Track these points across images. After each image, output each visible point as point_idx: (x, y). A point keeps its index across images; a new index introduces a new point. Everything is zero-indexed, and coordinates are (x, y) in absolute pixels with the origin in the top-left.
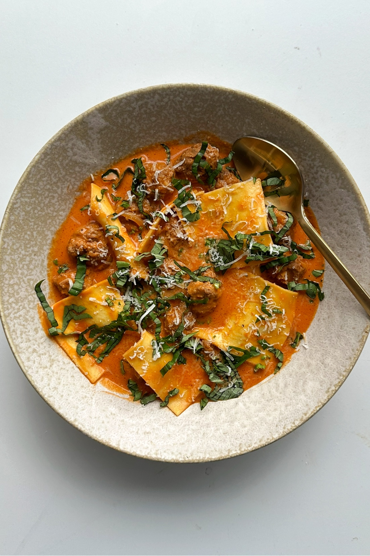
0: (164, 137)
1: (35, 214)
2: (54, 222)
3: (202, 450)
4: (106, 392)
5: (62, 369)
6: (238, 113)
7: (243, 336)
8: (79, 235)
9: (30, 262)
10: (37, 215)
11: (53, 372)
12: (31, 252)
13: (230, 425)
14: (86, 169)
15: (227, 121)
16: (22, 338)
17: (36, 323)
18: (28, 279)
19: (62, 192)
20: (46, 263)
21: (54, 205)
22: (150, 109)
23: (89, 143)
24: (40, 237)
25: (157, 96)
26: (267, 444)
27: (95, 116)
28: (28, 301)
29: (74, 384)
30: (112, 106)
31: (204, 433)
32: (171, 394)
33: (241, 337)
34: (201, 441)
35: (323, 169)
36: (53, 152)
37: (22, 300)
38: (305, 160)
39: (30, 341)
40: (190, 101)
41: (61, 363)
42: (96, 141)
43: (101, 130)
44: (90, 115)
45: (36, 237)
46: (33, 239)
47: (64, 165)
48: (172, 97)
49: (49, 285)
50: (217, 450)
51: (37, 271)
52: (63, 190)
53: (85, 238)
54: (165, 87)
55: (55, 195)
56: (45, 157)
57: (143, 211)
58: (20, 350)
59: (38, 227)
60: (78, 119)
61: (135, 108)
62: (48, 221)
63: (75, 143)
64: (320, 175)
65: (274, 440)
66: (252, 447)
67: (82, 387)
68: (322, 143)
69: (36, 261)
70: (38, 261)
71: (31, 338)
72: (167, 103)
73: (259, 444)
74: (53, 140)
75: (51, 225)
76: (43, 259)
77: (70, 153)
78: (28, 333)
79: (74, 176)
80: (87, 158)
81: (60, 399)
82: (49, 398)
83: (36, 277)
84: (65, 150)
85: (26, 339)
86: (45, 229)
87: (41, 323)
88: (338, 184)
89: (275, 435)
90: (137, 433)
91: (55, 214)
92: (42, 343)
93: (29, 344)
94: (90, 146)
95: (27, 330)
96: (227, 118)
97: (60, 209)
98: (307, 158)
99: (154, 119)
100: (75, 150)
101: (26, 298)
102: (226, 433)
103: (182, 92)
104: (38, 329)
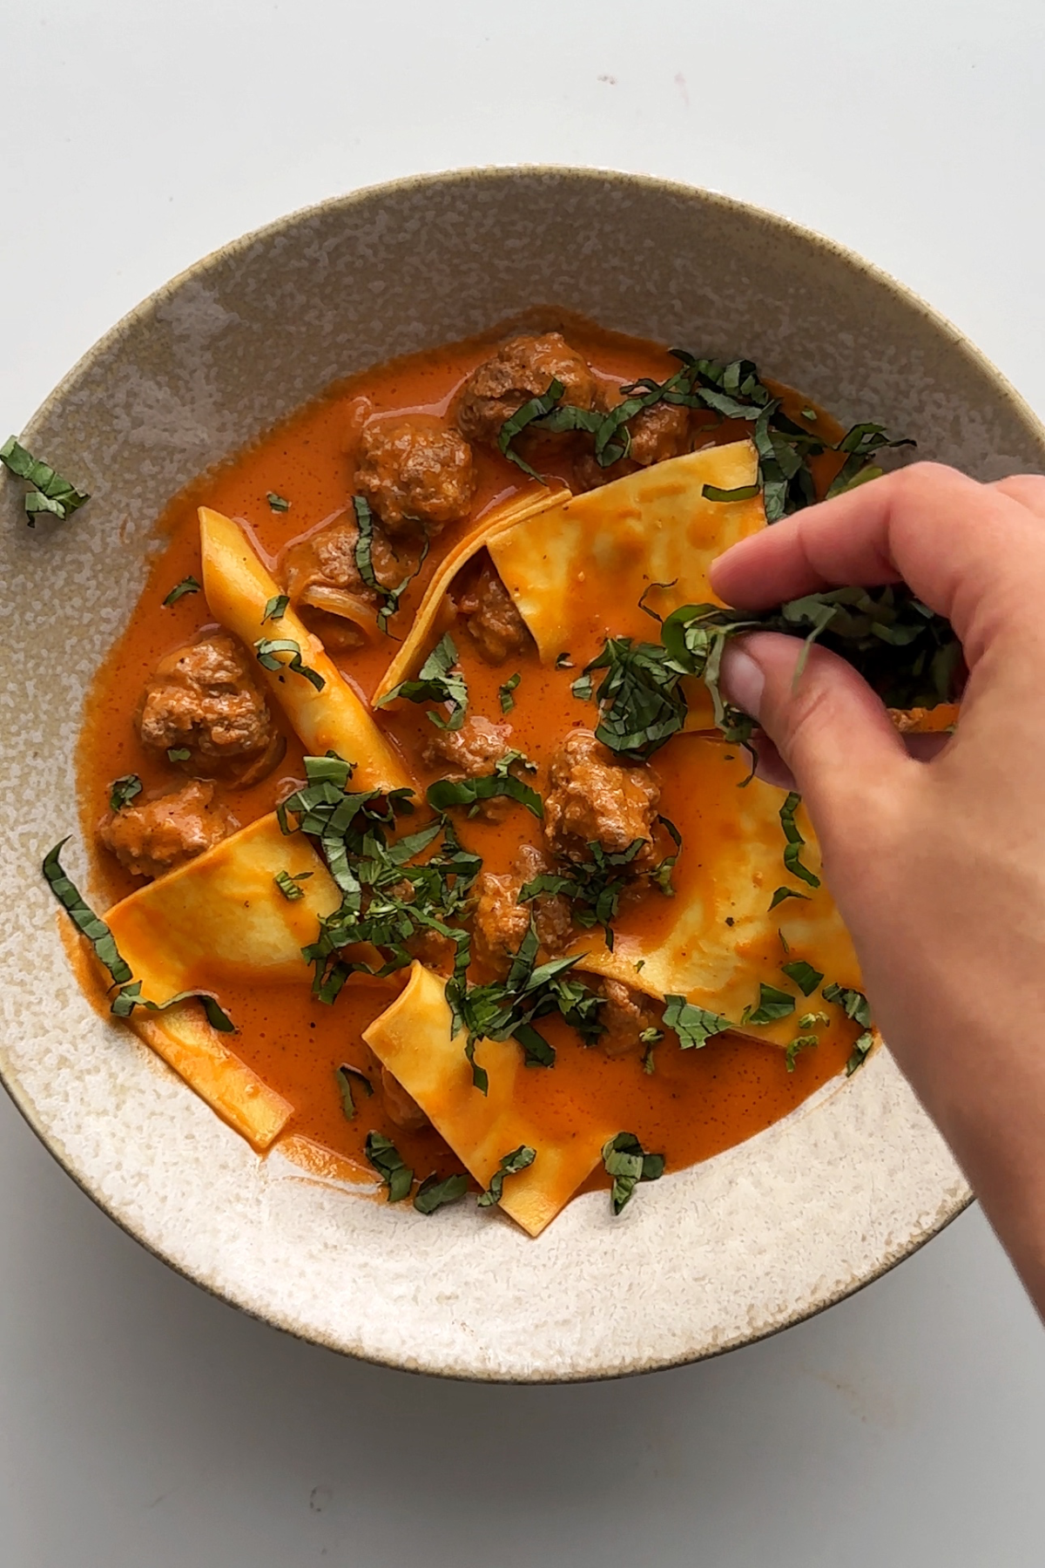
0: (417, 335)
1: (27, 624)
2: (86, 642)
3: (629, 1335)
4: (302, 1179)
5: (153, 1114)
6: (648, 243)
7: (732, 954)
8: (176, 679)
9: (24, 778)
10: (33, 627)
11: (128, 1127)
12: (22, 747)
13: (713, 1250)
14: (175, 465)
15: (614, 268)
16: (21, 1024)
17: (60, 975)
18: (21, 835)
19: (105, 545)
20: (71, 776)
21: (82, 588)
22: (362, 257)
23: (181, 383)
24: (48, 697)
25: (383, 218)
26: (835, 1298)
27: (191, 300)
28: (29, 907)
29: (197, 1160)
30: (242, 261)
31: (631, 1285)
32: (511, 1165)
33: (725, 958)
34: (624, 1308)
35: (939, 396)
36: (70, 425)
37: (9, 902)
38: (880, 370)
39: (48, 1031)
40: (489, 222)
41: (150, 1097)
42: (200, 374)
43: (215, 339)
44: (177, 296)
45: (35, 697)
46: (26, 706)
47: (107, 461)
48: (430, 215)
49: (88, 847)
50: (678, 1332)
51: (45, 806)
52: (108, 540)
53: (196, 686)
54: (406, 186)
55: (83, 558)
56: (46, 442)
57: (375, 582)
58: (19, 1064)
59: (37, 665)
60: (140, 313)
61: (317, 260)
62: (68, 644)
63: (136, 390)
64: (933, 416)
65: (857, 1284)
66: (790, 1311)
67: (224, 1167)
68: (926, 315)
69: (41, 773)
70: (46, 773)
71: (48, 1023)
72: (417, 233)
73: (811, 1300)
74: (66, 387)
75: (77, 653)
76: (62, 766)
77: (123, 422)
78: (35, 1008)
79: (139, 489)
80: (173, 431)
81: (158, 1210)
82: (124, 1209)
83: (44, 824)
84: (104, 412)
85: (33, 1025)
86: (59, 669)
87: (74, 972)
88: (991, 440)
89: (860, 1267)
90: (415, 1299)
91: (87, 617)
92: (83, 1037)
93: (42, 1040)
94: (183, 391)
95: (32, 998)
96: (615, 262)
97: (103, 599)
98: (885, 366)
99: (378, 285)
100: (138, 409)
101: (21, 895)
102: (703, 1278)
103: (462, 197)
104: (68, 992)
